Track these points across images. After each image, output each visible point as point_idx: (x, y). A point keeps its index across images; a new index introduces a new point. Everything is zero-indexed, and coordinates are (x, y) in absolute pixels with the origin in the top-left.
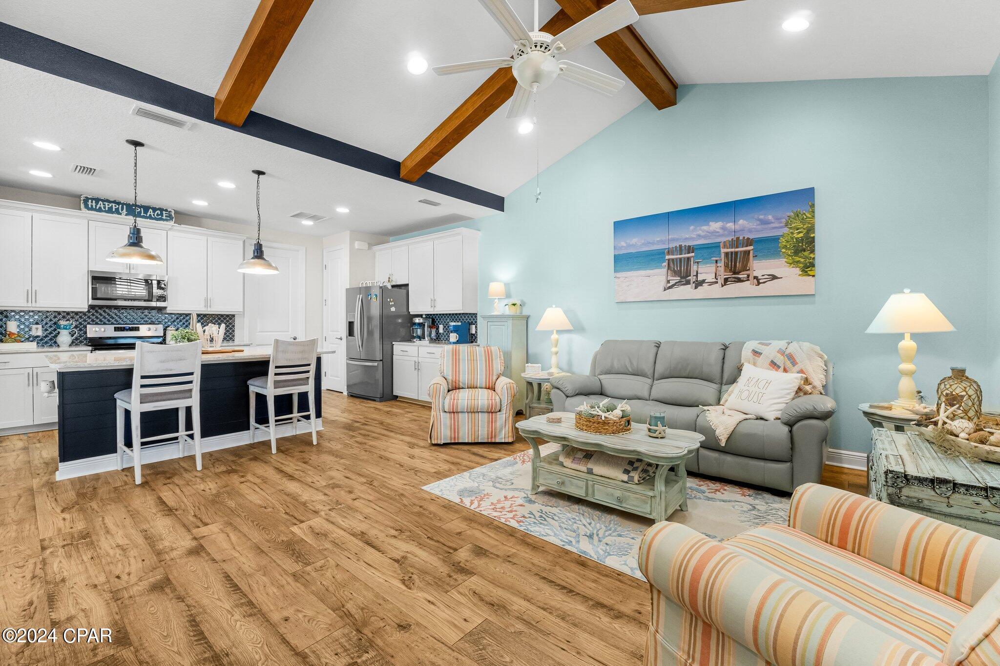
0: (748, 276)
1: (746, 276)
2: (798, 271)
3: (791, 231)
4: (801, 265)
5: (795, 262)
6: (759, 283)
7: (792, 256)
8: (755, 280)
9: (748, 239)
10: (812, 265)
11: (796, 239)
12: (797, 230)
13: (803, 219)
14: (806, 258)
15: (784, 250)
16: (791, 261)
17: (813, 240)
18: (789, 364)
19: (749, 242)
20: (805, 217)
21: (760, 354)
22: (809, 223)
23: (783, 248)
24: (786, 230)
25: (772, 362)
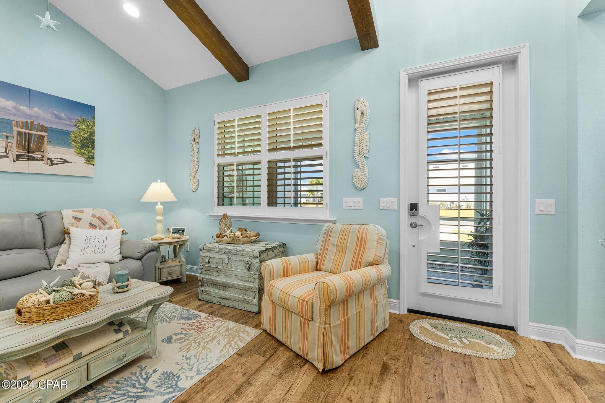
0: (42, 157)
1: (40, 156)
2: (83, 160)
3: (79, 130)
4: (86, 156)
5: (81, 153)
6: (52, 164)
7: (79, 148)
8: (49, 161)
9: (43, 126)
10: (93, 158)
11: (83, 137)
12: (84, 131)
13: (87, 125)
14: (89, 152)
15: (73, 143)
16: (78, 152)
17: (93, 142)
18: (101, 224)
19: (43, 129)
20: (89, 124)
21: (80, 219)
22: (91, 129)
23: (73, 141)
24: (75, 129)
25: (90, 223)
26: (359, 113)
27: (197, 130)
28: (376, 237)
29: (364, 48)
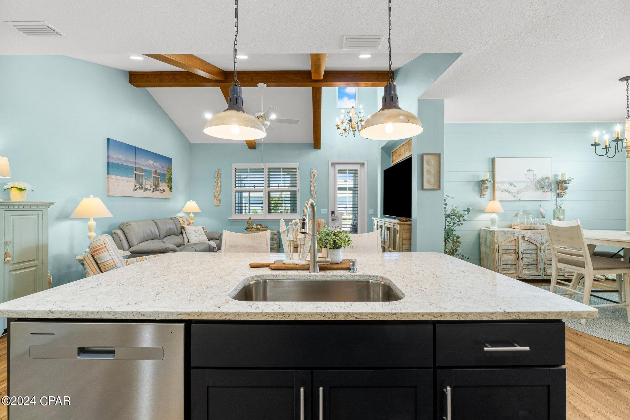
1: (158, 188)
2: (169, 189)
5: (168, 185)
6: (161, 192)
10: (171, 187)
11: (169, 176)
12: (169, 173)
19: (159, 174)
26: (313, 175)
27: (219, 171)
28: (323, 223)
29: (315, 148)
